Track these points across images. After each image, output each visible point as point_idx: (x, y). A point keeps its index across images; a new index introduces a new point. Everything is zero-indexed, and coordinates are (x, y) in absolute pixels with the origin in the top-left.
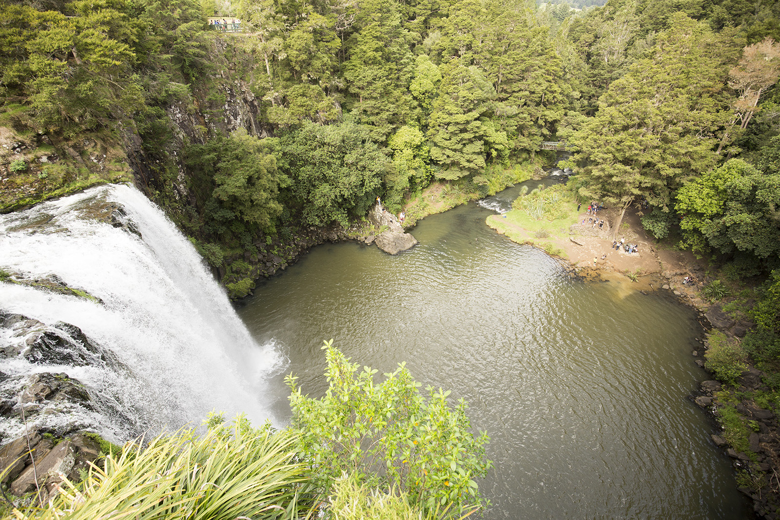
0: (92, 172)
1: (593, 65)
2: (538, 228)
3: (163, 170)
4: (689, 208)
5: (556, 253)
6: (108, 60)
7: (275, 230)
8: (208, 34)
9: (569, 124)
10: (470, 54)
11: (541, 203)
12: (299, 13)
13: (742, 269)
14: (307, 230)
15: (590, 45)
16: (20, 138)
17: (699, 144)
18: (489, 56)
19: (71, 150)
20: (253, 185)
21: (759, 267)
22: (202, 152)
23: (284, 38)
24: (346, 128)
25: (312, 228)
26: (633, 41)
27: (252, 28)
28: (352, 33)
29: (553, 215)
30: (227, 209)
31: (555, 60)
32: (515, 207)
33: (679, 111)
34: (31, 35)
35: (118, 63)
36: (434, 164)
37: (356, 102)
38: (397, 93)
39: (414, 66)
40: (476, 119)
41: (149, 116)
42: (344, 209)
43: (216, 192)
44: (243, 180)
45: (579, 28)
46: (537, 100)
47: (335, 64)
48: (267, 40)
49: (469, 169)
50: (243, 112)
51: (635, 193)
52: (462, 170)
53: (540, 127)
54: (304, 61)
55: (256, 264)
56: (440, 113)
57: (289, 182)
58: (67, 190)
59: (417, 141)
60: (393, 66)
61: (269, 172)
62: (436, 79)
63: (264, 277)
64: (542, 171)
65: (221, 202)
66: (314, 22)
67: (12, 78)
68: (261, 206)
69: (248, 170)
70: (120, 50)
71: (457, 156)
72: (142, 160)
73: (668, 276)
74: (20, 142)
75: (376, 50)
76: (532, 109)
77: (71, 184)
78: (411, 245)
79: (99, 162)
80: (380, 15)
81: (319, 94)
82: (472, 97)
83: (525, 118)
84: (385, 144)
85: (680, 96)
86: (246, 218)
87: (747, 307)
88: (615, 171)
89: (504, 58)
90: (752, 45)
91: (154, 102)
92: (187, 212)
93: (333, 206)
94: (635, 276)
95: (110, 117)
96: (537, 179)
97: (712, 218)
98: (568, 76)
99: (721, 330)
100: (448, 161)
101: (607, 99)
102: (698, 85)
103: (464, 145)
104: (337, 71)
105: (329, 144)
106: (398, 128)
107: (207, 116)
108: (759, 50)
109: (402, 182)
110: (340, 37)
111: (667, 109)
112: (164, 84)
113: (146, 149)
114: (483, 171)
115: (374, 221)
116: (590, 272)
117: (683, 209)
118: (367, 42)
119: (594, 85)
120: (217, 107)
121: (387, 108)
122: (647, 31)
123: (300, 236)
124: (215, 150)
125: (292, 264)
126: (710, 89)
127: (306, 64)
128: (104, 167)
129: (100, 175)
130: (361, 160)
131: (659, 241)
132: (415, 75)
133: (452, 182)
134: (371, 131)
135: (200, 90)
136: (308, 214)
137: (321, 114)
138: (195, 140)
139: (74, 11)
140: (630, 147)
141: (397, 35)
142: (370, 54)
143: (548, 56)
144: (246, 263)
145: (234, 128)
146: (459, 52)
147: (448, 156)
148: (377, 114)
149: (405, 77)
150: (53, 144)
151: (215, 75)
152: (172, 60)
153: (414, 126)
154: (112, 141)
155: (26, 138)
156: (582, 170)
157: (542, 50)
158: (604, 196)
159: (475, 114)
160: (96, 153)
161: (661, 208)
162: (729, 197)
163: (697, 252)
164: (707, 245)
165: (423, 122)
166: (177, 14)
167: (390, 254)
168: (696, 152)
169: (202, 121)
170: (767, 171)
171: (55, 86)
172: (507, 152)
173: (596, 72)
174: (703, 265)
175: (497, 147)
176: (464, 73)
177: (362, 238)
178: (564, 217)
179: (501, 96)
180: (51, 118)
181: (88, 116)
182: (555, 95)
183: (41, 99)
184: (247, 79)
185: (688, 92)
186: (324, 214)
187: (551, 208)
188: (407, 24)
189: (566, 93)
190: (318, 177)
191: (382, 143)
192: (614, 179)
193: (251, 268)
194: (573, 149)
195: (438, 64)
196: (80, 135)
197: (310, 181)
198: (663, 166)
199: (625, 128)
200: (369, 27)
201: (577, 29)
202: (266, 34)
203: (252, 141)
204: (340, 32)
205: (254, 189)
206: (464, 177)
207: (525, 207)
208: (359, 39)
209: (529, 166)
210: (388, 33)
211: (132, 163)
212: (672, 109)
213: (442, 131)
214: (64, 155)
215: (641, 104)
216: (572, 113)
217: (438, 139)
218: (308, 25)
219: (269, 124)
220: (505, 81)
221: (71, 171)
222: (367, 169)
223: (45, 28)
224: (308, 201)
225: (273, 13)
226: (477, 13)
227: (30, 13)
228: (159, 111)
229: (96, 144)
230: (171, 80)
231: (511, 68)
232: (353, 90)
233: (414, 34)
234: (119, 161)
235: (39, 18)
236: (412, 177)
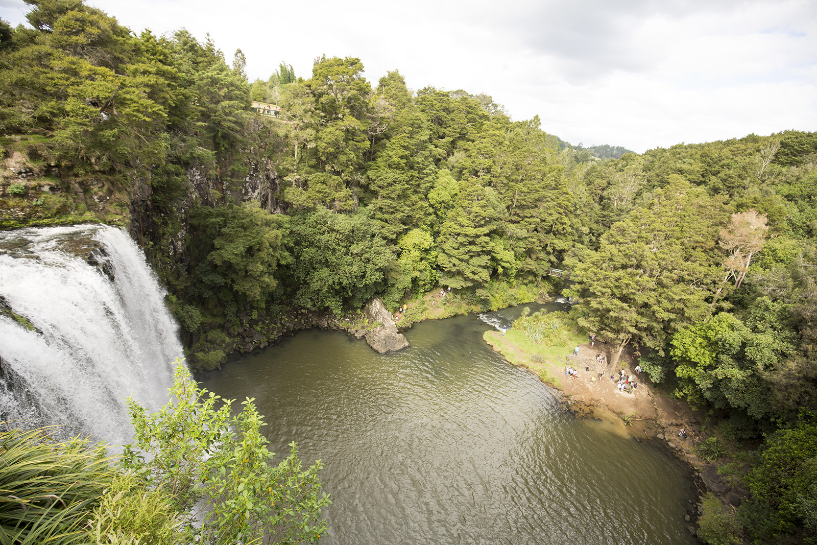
0: (89, 210)
1: (604, 206)
2: (535, 352)
3: (165, 224)
4: (684, 355)
5: (550, 381)
6: (140, 115)
7: (263, 305)
8: (247, 114)
9: (575, 255)
10: (488, 176)
11: (541, 326)
12: (336, 114)
13: (738, 429)
14: (297, 312)
15: (603, 189)
16: (30, 165)
17: (693, 294)
18: (506, 181)
19: (77, 185)
20: (252, 255)
21: (754, 430)
22: (210, 215)
23: (318, 131)
24: (358, 220)
25: (303, 311)
26: (641, 193)
27: (290, 117)
28: (383, 139)
29: (551, 341)
30: (219, 274)
31: (567, 196)
32: (515, 326)
33: (673, 259)
34: (77, 82)
35: (147, 119)
36: (441, 270)
37: (374, 199)
38: (414, 198)
39: (435, 178)
40: (485, 235)
41: (168, 173)
42: (340, 297)
43: (211, 256)
44: (242, 249)
45: (595, 173)
46: (547, 228)
47: (361, 161)
48: (302, 129)
49: (473, 281)
50: (262, 187)
51: (632, 331)
52: (466, 280)
53: (548, 253)
54: (331, 154)
55: (235, 337)
56: (453, 223)
57: (290, 260)
58: (57, 221)
59: (426, 245)
60: (415, 174)
61: (271, 246)
62: (454, 193)
63: (239, 352)
64: (547, 295)
65: (215, 267)
66: (348, 123)
67: (44, 112)
68: (255, 278)
69: (250, 240)
70: (153, 109)
71: (463, 266)
72: (147, 210)
73: (663, 425)
74: (29, 168)
75: (402, 157)
76: (542, 236)
77: (64, 216)
78: (401, 347)
79: (100, 202)
80: (411, 129)
81: (339, 185)
82: (484, 214)
83: (534, 243)
84: (394, 242)
85: (674, 246)
86: (236, 287)
87: (742, 472)
88: (613, 307)
89: (520, 185)
90: (739, 213)
91: (178, 161)
92: (177, 268)
93: (328, 292)
94: (629, 419)
95: (127, 164)
96: (541, 303)
97: (705, 369)
98: (578, 212)
99: (716, 494)
100: (454, 270)
101: (609, 238)
102: (691, 239)
103: (471, 257)
104: (362, 169)
105: (338, 231)
106: (410, 230)
107: (226, 184)
108: (745, 218)
109: (405, 281)
110: (371, 141)
111: (662, 256)
112: (191, 146)
113: (154, 201)
114: (486, 285)
115: (369, 315)
116: (583, 407)
117: (677, 356)
118: (394, 149)
119: (604, 225)
120: (238, 177)
121: (402, 209)
122: (654, 186)
123: (289, 317)
124: (223, 215)
125: (273, 344)
126: (703, 245)
127: (332, 157)
128: (104, 208)
129: (96, 215)
130: (367, 252)
131: (655, 385)
132: (435, 185)
133: (455, 291)
134: (383, 227)
135: (226, 159)
136: (302, 295)
137: (337, 203)
138: (206, 203)
139: (125, 71)
140: (627, 285)
141: (424, 148)
142: (396, 159)
143: (560, 191)
144: (224, 334)
145: (249, 199)
146: (479, 173)
147: (454, 265)
148: (392, 213)
149: (425, 185)
150: (60, 177)
151: (244, 149)
152: (206, 128)
153: (426, 231)
154: (120, 186)
155: (36, 166)
156: (581, 301)
157: (556, 186)
158: (602, 329)
159: (486, 230)
160: (101, 193)
161: (657, 351)
162: (720, 350)
163: (692, 403)
164: (702, 396)
165: (436, 229)
166: (222, 93)
167: (378, 353)
168: (689, 300)
169: (220, 187)
170: (755, 330)
171: (81, 126)
172: (514, 271)
173: (605, 213)
174: (699, 419)
175: (503, 264)
176: (479, 192)
177: (353, 330)
178: (562, 344)
179: (513, 219)
180: (67, 153)
181: (105, 159)
182: (565, 226)
183: (62, 136)
184: (274, 159)
185: (682, 244)
186: (318, 299)
187: (551, 334)
188: (435, 141)
189: (575, 227)
190: (320, 261)
191: (392, 240)
192: (611, 313)
193: (228, 340)
194: (576, 279)
195: (458, 180)
196: (90, 174)
197: (311, 264)
198: (658, 308)
199: (624, 267)
200: (399, 136)
201: (593, 174)
202: (301, 124)
203: (264, 214)
204: (372, 136)
205: (252, 260)
206: (468, 288)
207: (525, 328)
208: (388, 145)
209: (535, 289)
210: (416, 145)
211: (135, 210)
212: (666, 257)
213: (451, 240)
214: (68, 189)
215: (639, 248)
216: (579, 245)
217: (446, 246)
218: (342, 125)
219: (284, 202)
220: (519, 206)
221: (69, 204)
222: (371, 262)
223: (93, 79)
224: (305, 282)
225: (313, 109)
226: (500, 144)
227: (84, 66)
228: (178, 170)
229: (103, 186)
230: (200, 145)
231: (525, 196)
232: (373, 187)
233: (441, 151)
234: (121, 205)
235: (90, 70)
236: (415, 279)
